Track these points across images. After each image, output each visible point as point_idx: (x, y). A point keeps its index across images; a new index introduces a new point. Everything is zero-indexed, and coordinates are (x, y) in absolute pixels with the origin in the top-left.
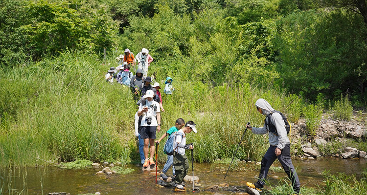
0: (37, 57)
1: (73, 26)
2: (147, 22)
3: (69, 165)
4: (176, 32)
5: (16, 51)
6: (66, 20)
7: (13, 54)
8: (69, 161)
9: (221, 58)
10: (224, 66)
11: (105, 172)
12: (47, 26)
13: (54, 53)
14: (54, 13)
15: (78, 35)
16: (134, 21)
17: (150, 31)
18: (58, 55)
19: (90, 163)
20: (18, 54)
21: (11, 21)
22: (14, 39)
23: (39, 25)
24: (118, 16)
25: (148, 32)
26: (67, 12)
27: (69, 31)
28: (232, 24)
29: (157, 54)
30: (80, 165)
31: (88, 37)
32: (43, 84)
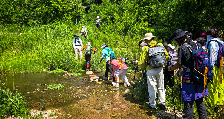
0: (45, 23)
1: (61, 8)
3: (53, 72)
4: (110, 11)
5: (35, 20)
6: (57, 5)
7: (33, 21)
8: (53, 69)
9: (126, 22)
10: (129, 26)
11: (68, 75)
12: (48, 8)
13: (52, 21)
14: (51, 2)
15: (63, 13)
17: (99, 11)
18: (54, 22)
19: (63, 71)
20: (35, 22)
21: (32, 6)
22: (33, 14)
23: (44, 8)
26: (57, 1)
27: (59, 11)
28: (136, 7)
29: (101, 22)
30: (58, 72)
31: (68, 14)
32: (45, 35)
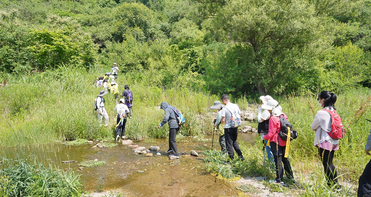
0: (41, 68)
1: (67, 48)
2: (118, 46)
3: (72, 143)
4: (139, 53)
5: (24, 64)
6: (62, 43)
7: (22, 66)
8: (71, 140)
9: (170, 72)
10: (172, 77)
11: (97, 146)
12: (48, 47)
13: (54, 65)
14: (53, 38)
15: (71, 53)
16: (109, 45)
17: (121, 52)
18: (57, 67)
19: (86, 141)
20: (25, 67)
21: (20, 42)
22: (22, 55)
23: (42, 46)
24: (97, 41)
25: (119, 52)
26: (62, 38)
27: (65, 51)
28: (175, 49)
29: (126, 67)
30: (79, 143)
31: (78, 55)
32: (48, 88)
